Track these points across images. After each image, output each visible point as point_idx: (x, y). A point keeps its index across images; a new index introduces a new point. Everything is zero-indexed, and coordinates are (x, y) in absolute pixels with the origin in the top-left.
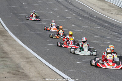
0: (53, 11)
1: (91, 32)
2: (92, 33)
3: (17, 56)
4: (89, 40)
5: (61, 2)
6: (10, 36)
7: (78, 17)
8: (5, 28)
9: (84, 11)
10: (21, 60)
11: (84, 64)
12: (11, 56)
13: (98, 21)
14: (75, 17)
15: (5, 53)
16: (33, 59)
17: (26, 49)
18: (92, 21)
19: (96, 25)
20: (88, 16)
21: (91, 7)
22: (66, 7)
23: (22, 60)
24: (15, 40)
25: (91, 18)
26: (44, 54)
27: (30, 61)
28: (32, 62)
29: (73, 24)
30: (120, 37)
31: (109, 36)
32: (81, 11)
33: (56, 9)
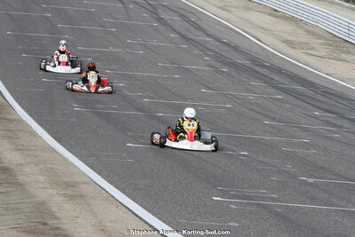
0: (145, 46)
1: (256, 109)
2: (258, 113)
3: (41, 178)
4: (251, 133)
5: (170, 22)
6: (21, 121)
7: (218, 65)
8: (4, 98)
9: (235, 48)
10: (50, 191)
11: (234, 203)
12: (21, 178)
13: (277, 78)
14: (209, 65)
15: (5, 170)
16: (85, 189)
17: (66, 160)
18: (261, 79)
19: (271, 90)
20: (247, 63)
21: (254, 37)
22: (184, 37)
23: (54, 192)
24: (33, 134)
25: (256, 68)
26: (117, 174)
27: (76, 194)
28: (82, 197)
29: (204, 85)
30: (340, 124)
31: (309, 122)
32: (226, 48)
33: (154, 42)
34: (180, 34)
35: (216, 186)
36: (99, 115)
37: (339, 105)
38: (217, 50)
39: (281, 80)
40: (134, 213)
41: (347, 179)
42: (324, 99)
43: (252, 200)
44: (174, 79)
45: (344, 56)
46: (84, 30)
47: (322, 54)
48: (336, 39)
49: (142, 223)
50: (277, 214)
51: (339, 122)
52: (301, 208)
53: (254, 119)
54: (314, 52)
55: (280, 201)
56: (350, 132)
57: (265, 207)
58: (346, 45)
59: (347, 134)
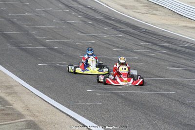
0: (46, 12)
1: (108, 42)
4: (106, 55)
7: (86, 20)
9: (95, 10)
11: (98, 93)
13: (118, 25)
14: (81, 20)
16: (17, 89)
17: (5, 74)
18: (109, 26)
19: (116, 32)
20: (102, 18)
21: (105, 4)
22: (67, 6)
25: (107, 21)
26: (34, 81)
27: (12, 92)
28: (15, 93)
29: (79, 31)
30: (154, 48)
31: (137, 48)
32: (90, 11)
33: (51, 9)
34: (64, 4)
35: (88, 84)
36: (22, 49)
37: (154, 38)
38: (85, 12)
39: (121, 26)
40: (45, 100)
41: (159, 77)
42: (144, 35)
43: (109, 90)
44: (63, 28)
45: (155, 12)
46: (11, 4)
47: (143, 11)
48: (150, 3)
49: (49, 105)
50: (122, 97)
51: (154, 47)
52: (135, 93)
53: (107, 48)
54: (138, 11)
55: (124, 90)
56: (160, 52)
57: (115, 94)
58: (155, 6)
59: (158, 53)
